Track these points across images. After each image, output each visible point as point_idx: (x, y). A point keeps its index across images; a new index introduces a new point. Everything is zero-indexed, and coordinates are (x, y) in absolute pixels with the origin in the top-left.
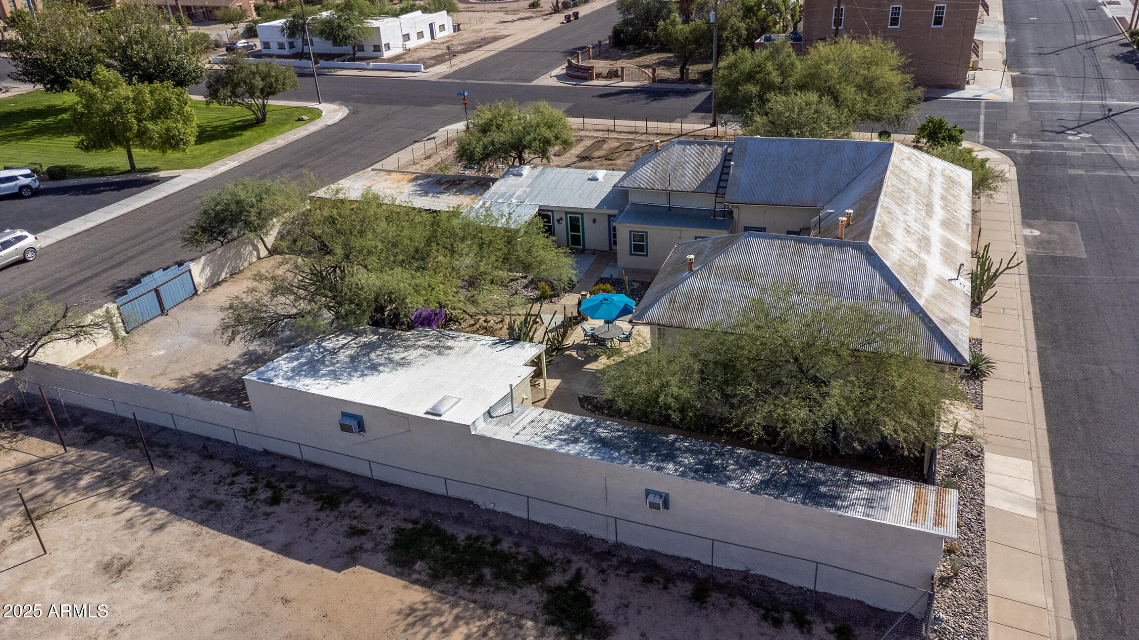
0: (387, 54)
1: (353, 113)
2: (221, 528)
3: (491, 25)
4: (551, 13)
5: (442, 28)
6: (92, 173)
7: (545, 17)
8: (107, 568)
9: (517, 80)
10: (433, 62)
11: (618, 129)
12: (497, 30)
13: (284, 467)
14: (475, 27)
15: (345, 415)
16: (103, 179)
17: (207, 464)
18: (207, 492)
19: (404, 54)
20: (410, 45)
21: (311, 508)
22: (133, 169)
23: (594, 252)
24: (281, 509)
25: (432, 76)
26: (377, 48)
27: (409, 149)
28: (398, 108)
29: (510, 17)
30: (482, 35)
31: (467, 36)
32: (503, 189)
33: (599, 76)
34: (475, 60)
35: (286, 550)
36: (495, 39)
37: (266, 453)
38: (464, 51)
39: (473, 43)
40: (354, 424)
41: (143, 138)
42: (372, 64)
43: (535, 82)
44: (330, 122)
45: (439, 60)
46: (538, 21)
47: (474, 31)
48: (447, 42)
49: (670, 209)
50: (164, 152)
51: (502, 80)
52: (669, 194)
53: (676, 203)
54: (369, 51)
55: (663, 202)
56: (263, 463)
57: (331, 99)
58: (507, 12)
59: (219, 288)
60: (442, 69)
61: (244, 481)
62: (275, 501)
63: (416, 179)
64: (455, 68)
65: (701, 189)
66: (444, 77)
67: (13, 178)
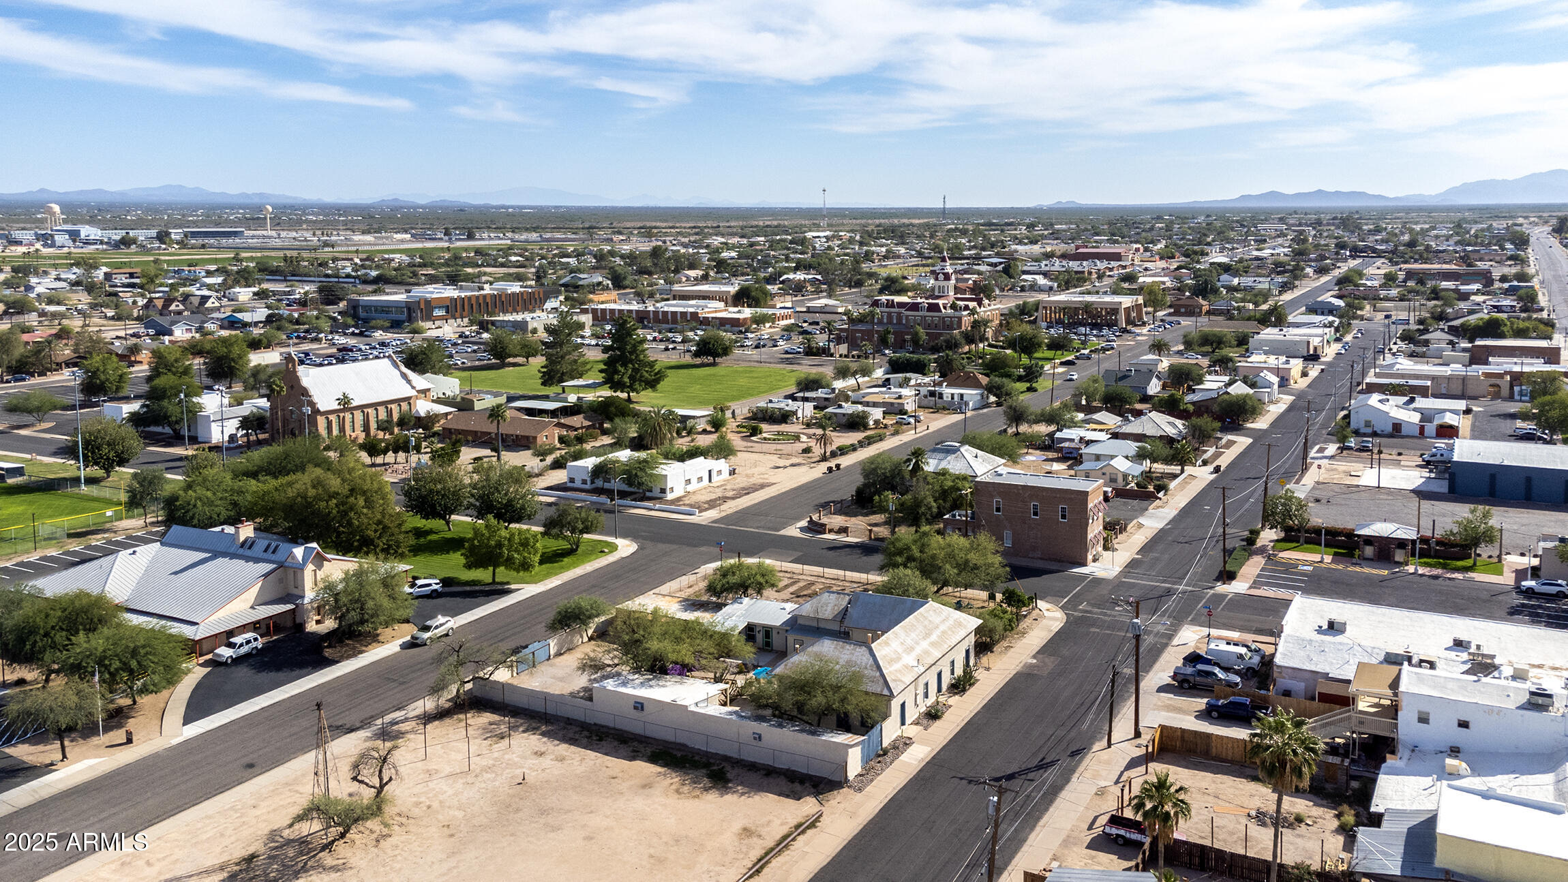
0: (670, 496)
1: (641, 548)
2: (578, 746)
3: (763, 470)
4: (819, 461)
5: (720, 472)
6: (467, 583)
7: (812, 465)
8: (536, 753)
9: (769, 529)
10: (706, 506)
11: (826, 575)
12: (766, 476)
13: (604, 730)
14: (749, 472)
15: (636, 702)
16: (477, 588)
17: (569, 727)
18: (571, 735)
19: (684, 496)
20: (690, 488)
21: (616, 743)
22: (494, 582)
23: (777, 652)
24: (603, 742)
25: (703, 520)
26: (663, 491)
27: (678, 580)
28: (675, 546)
29: (782, 463)
30: (753, 480)
31: (741, 481)
32: (730, 611)
33: (831, 531)
34: (741, 508)
35: (606, 754)
36: (762, 486)
37: (595, 724)
38: (733, 498)
39: (743, 489)
40: (639, 706)
41: (509, 563)
42: (658, 506)
43: (782, 532)
44: (624, 556)
45: (712, 504)
46: (803, 469)
47: (747, 476)
48: (722, 486)
49: (818, 628)
50: (518, 572)
51: (757, 528)
52: (818, 619)
53: (822, 625)
54: (656, 493)
55: (815, 624)
56: (594, 728)
57: (624, 536)
58: (781, 456)
59: (561, 657)
60: (712, 514)
61: (586, 733)
62: (601, 740)
63: (680, 602)
64: (724, 514)
65: (834, 619)
66: (712, 522)
67: (430, 585)
